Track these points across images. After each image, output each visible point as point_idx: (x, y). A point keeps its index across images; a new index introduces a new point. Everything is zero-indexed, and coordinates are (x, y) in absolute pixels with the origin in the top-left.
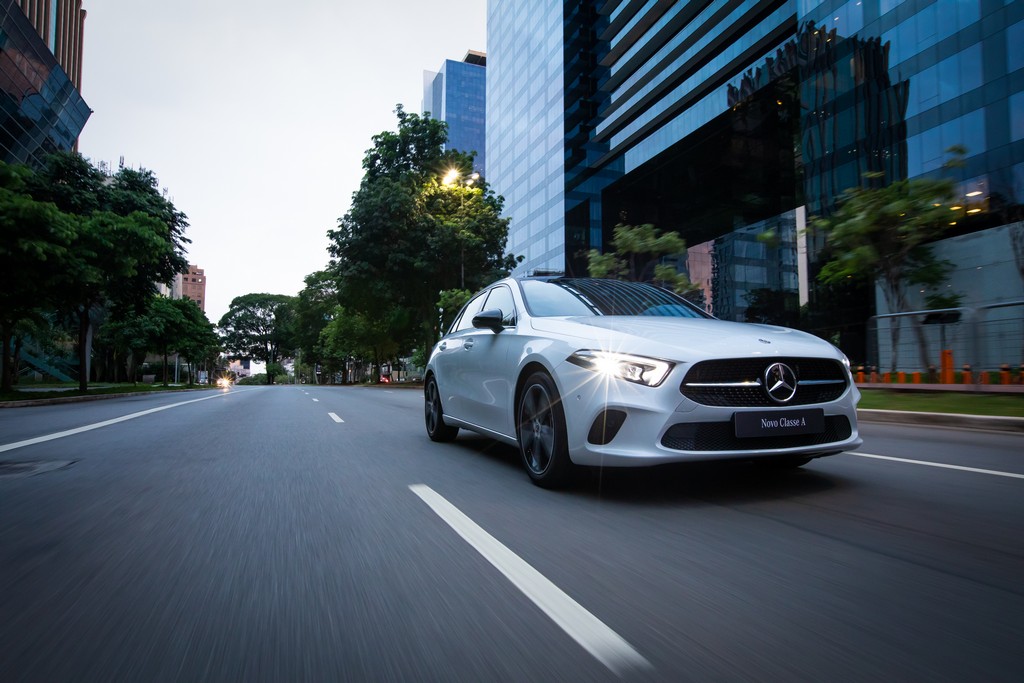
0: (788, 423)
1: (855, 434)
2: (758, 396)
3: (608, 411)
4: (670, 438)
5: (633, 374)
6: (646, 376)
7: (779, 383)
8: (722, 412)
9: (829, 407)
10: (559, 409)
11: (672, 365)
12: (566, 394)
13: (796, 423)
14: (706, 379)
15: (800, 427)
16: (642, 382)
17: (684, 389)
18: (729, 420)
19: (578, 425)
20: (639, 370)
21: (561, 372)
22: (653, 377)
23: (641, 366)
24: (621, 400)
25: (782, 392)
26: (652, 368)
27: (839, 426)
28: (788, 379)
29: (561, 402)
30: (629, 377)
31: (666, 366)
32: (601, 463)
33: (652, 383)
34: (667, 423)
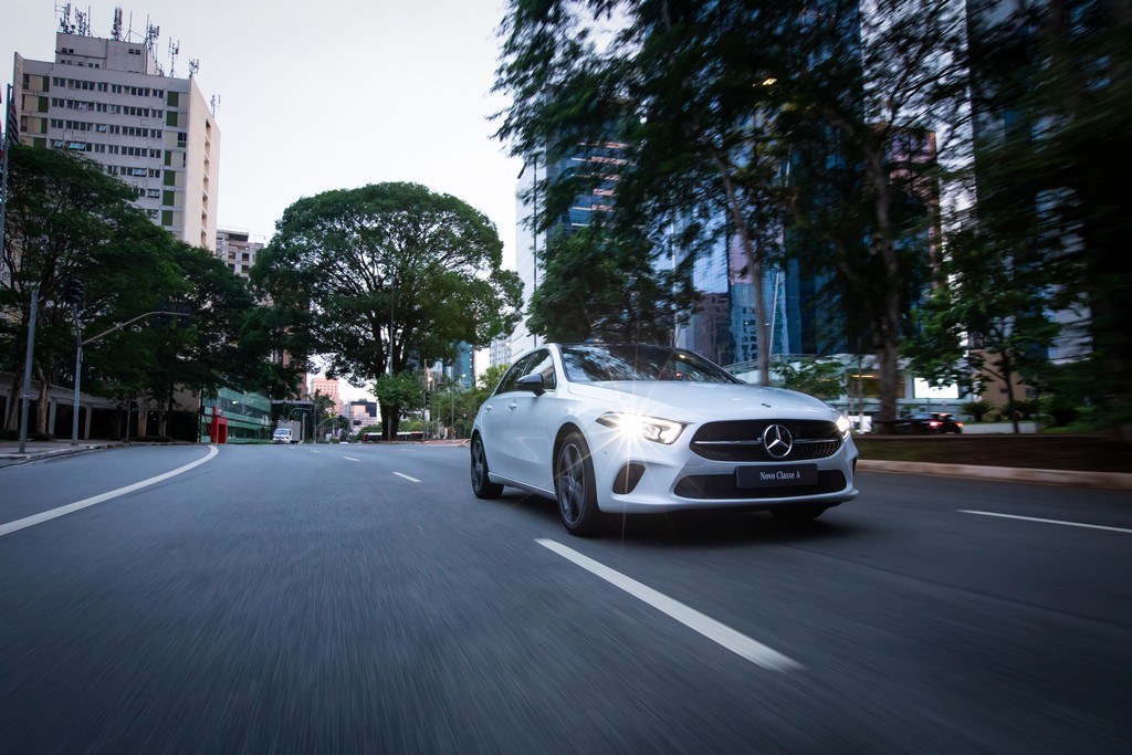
0: (784, 476)
1: (849, 486)
2: (759, 452)
3: (631, 465)
4: (681, 488)
5: (652, 434)
6: (662, 436)
7: (777, 441)
8: (727, 466)
9: (821, 462)
10: (589, 463)
11: (684, 426)
12: (595, 450)
13: (792, 476)
14: (714, 437)
15: (795, 479)
16: (659, 440)
17: (693, 446)
18: (732, 473)
19: (604, 477)
20: (658, 430)
21: (591, 431)
22: (668, 436)
23: (660, 427)
24: (641, 456)
25: (779, 449)
26: (668, 428)
27: (835, 479)
28: (785, 439)
29: (590, 457)
30: (649, 436)
31: (679, 427)
32: (625, 510)
33: (667, 441)
34: (679, 475)
